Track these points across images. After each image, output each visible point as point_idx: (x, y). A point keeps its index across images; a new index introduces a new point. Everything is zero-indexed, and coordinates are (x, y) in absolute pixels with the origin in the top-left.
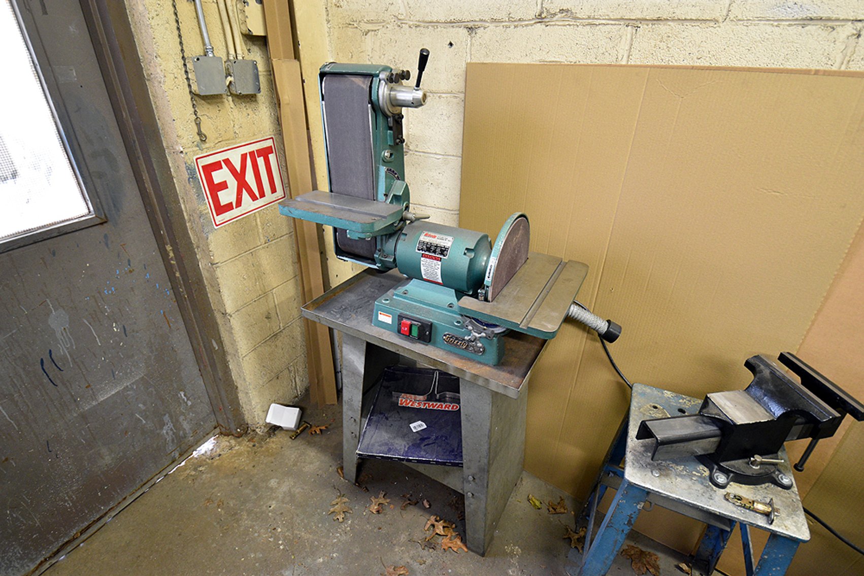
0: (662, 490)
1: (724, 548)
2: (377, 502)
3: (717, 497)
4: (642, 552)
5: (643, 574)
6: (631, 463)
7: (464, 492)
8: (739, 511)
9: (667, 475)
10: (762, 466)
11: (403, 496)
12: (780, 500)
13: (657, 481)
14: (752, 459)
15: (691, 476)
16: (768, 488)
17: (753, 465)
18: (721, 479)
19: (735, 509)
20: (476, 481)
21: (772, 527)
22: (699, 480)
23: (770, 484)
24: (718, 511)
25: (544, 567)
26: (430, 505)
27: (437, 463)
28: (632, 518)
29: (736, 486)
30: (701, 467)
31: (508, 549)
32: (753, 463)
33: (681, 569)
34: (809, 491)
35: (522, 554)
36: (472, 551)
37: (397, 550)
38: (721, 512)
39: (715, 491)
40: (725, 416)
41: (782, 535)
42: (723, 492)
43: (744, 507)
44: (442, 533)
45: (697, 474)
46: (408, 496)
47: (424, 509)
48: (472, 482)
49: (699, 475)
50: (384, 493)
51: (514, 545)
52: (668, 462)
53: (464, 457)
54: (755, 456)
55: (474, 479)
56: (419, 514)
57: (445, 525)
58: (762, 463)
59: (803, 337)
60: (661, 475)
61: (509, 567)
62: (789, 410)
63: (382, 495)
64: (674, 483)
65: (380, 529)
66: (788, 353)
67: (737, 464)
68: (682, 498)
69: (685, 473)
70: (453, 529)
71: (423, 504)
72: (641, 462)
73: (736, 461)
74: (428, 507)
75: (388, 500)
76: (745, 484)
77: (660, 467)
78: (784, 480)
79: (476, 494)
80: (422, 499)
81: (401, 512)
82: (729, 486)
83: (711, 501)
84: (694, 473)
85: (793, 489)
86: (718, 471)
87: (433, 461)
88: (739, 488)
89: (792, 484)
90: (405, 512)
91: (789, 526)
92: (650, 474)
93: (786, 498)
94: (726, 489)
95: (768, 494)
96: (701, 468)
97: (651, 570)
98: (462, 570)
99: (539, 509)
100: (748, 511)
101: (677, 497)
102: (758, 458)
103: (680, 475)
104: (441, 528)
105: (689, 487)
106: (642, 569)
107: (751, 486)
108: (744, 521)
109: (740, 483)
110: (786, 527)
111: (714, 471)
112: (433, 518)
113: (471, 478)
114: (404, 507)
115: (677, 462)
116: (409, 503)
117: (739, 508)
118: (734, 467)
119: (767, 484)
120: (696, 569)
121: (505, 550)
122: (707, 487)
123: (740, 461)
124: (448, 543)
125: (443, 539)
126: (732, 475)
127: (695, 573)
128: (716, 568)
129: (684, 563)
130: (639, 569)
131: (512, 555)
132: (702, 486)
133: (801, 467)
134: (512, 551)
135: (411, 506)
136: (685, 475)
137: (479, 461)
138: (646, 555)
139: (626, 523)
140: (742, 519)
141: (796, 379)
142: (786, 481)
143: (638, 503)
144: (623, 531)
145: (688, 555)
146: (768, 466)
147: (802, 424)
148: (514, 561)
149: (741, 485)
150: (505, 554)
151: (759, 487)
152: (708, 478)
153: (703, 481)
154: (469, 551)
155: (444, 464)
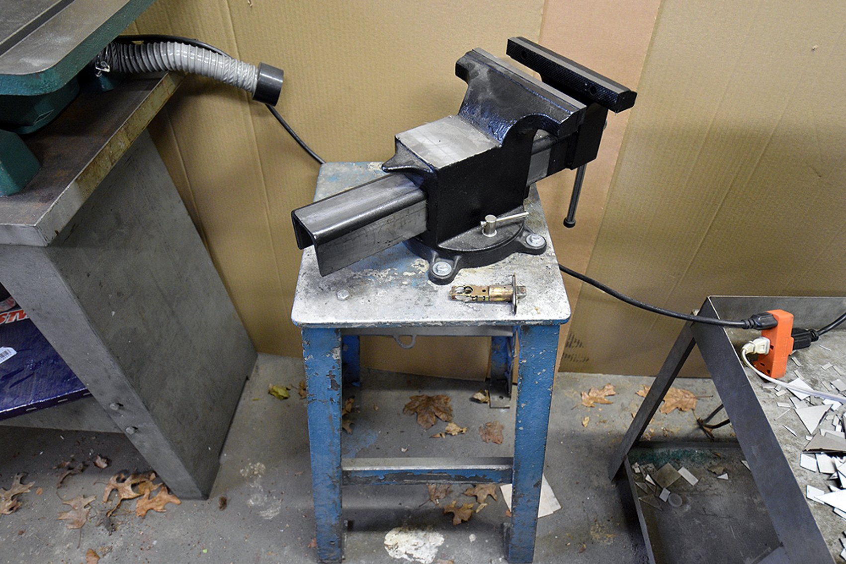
0: (352, 318)
1: (514, 358)
2: (8, 495)
3: (438, 300)
4: (429, 399)
5: (432, 425)
6: (303, 293)
7: (121, 430)
8: (471, 310)
9: (361, 293)
10: (500, 230)
11: (59, 467)
12: (531, 272)
13: (345, 306)
14: (482, 223)
15: (399, 281)
16: (514, 262)
17: (487, 233)
18: (444, 268)
19: (465, 308)
20: (127, 406)
21: (519, 317)
22: (413, 281)
23: (517, 254)
24: (440, 320)
25: (299, 473)
26: (109, 462)
27: (39, 406)
28: (334, 376)
29: (467, 273)
30: (418, 261)
31: (244, 472)
32: (487, 230)
33: (478, 401)
34: (593, 251)
35: (267, 470)
36: (188, 499)
37: (58, 552)
38: (443, 320)
39: (436, 291)
40: (421, 163)
41: (533, 323)
42: (448, 288)
43: (476, 300)
44: (133, 494)
45: (410, 274)
46: (68, 463)
47: (101, 471)
48: (121, 411)
49: (414, 274)
50: (20, 477)
51: (254, 463)
52: (366, 271)
53: (83, 379)
54: (486, 218)
55: (121, 405)
56: (92, 484)
57: (134, 481)
58: (499, 227)
59: (542, 11)
60: (352, 294)
61: (249, 496)
62: (515, 122)
63: (19, 481)
64: (372, 301)
65: (22, 533)
66: (520, 38)
67: (465, 240)
68: (383, 321)
69: (391, 278)
70: (153, 481)
71: (96, 465)
72: (321, 285)
73: (463, 235)
74: (105, 465)
75: (31, 485)
76: (480, 266)
77: (351, 282)
78: (534, 241)
79: (139, 426)
80: (94, 457)
81: (57, 493)
82: (457, 276)
83: (429, 309)
84: (406, 273)
85: (547, 251)
86: (439, 259)
87: (28, 407)
88: (472, 275)
89: (545, 245)
90: (65, 489)
91: (541, 307)
92: (334, 299)
93: (538, 267)
94: (453, 284)
95: (514, 269)
96: (417, 263)
97: (441, 417)
98: (175, 532)
99: (286, 398)
100: (483, 305)
101: (376, 321)
102: (491, 219)
103: (383, 285)
104: (130, 489)
105: (397, 299)
106: (430, 420)
107: (490, 266)
108: (478, 322)
109: (473, 267)
110: (537, 310)
111: (433, 261)
112: (113, 480)
113: (113, 407)
114: (61, 483)
115: (378, 266)
116: (70, 474)
117: (471, 305)
118: (459, 244)
119: (512, 256)
120: (494, 393)
121: (241, 474)
122: (424, 289)
123: (470, 232)
124: (146, 504)
125: (137, 502)
126: (458, 258)
127: (493, 399)
128: (514, 381)
129: (479, 392)
130: (427, 421)
131: (252, 477)
132: (416, 291)
133: (571, 220)
134: (252, 472)
135: (74, 477)
136: (390, 282)
137: (109, 377)
138: (434, 401)
139: (330, 387)
140: (474, 320)
141: (533, 76)
142: (536, 242)
143: (331, 353)
144: (331, 400)
145: (484, 380)
146: (509, 228)
147: (547, 148)
148: (256, 484)
149: (475, 269)
150: (241, 480)
151: (500, 263)
152: (426, 276)
153: (419, 281)
154: (183, 501)
155: (53, 403)
